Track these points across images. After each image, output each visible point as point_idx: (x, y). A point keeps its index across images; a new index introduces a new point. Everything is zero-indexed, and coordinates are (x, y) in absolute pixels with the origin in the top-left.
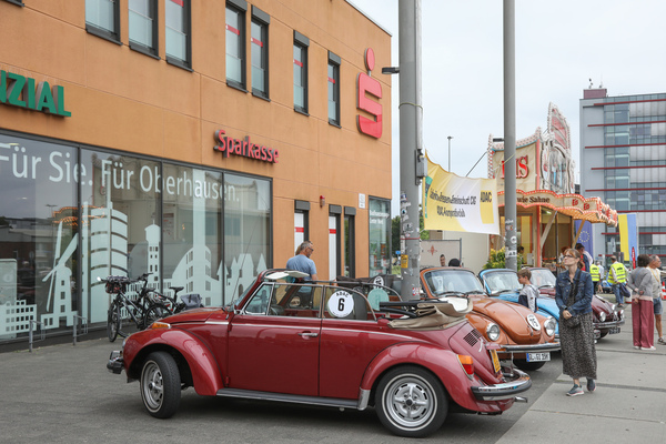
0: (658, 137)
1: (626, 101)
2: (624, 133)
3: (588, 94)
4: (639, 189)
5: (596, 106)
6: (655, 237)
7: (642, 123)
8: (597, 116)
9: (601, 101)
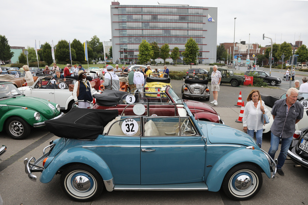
0: (135, 20)
1: (125, 7)
2: (125, 18)
3: (113, 3)
4: (130, 37)
5: (116, 8)
6: (135, 52)
7: (130, 15)
8: (116, 11)
9: (117, 6)
